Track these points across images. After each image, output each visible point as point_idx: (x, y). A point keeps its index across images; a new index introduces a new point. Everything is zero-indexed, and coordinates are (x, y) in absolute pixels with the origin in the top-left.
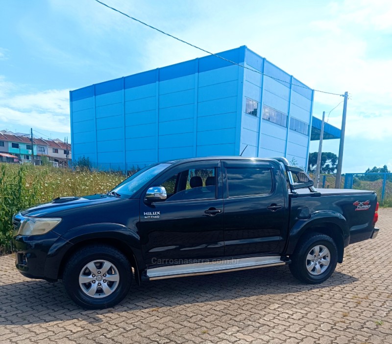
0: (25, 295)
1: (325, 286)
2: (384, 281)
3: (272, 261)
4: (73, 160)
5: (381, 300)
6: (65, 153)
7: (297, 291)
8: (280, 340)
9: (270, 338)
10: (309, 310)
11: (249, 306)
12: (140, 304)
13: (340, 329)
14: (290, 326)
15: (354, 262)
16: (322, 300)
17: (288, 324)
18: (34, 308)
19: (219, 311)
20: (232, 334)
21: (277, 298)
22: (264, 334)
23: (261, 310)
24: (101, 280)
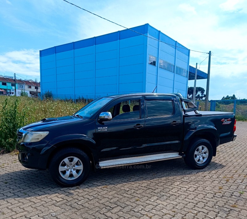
0: (23, 179)
1: (206, 170)
2: (241, 167)
3: (174, 156)
4: (41, 93)
5: (241, 179)
6: (35, 88)
7: (190, 174)
8: (184, 204)
9: (178, 203)
10: (198, 185)
11: (162, 184)
12: (95, 183)
13: (219, 196)
14: (188, 195)
15: (222, 156)
16: (205, 179)
17: (187, 194)
18: (30, 186)
19: (144, 187)
20: (154, 201)
21: (178, 178)
22: (173, 200)
23: (169, 186)
24: (72, 169)
